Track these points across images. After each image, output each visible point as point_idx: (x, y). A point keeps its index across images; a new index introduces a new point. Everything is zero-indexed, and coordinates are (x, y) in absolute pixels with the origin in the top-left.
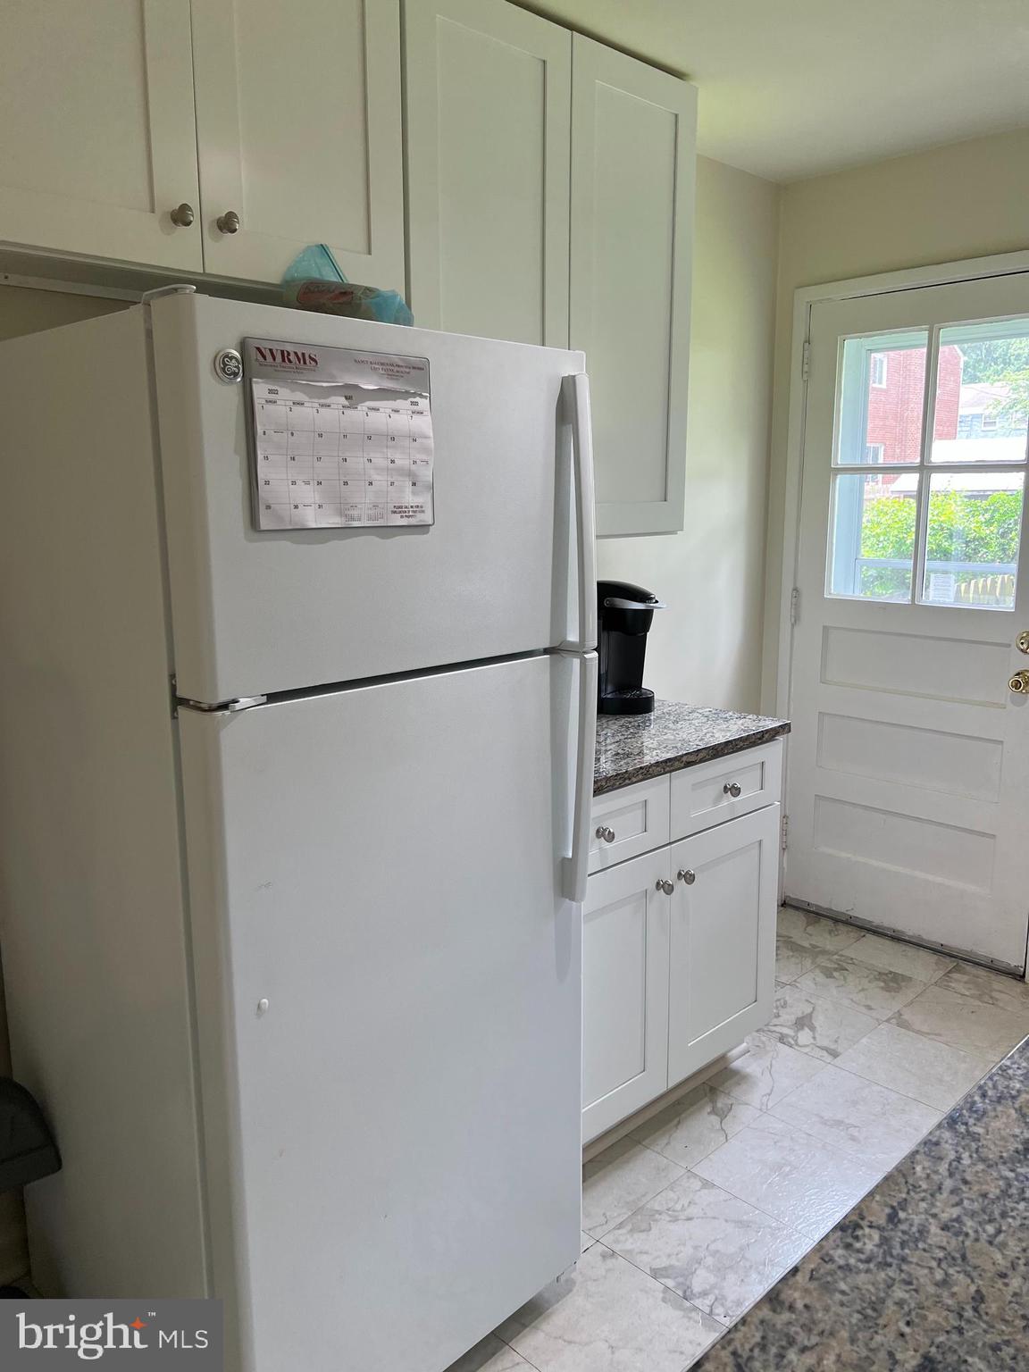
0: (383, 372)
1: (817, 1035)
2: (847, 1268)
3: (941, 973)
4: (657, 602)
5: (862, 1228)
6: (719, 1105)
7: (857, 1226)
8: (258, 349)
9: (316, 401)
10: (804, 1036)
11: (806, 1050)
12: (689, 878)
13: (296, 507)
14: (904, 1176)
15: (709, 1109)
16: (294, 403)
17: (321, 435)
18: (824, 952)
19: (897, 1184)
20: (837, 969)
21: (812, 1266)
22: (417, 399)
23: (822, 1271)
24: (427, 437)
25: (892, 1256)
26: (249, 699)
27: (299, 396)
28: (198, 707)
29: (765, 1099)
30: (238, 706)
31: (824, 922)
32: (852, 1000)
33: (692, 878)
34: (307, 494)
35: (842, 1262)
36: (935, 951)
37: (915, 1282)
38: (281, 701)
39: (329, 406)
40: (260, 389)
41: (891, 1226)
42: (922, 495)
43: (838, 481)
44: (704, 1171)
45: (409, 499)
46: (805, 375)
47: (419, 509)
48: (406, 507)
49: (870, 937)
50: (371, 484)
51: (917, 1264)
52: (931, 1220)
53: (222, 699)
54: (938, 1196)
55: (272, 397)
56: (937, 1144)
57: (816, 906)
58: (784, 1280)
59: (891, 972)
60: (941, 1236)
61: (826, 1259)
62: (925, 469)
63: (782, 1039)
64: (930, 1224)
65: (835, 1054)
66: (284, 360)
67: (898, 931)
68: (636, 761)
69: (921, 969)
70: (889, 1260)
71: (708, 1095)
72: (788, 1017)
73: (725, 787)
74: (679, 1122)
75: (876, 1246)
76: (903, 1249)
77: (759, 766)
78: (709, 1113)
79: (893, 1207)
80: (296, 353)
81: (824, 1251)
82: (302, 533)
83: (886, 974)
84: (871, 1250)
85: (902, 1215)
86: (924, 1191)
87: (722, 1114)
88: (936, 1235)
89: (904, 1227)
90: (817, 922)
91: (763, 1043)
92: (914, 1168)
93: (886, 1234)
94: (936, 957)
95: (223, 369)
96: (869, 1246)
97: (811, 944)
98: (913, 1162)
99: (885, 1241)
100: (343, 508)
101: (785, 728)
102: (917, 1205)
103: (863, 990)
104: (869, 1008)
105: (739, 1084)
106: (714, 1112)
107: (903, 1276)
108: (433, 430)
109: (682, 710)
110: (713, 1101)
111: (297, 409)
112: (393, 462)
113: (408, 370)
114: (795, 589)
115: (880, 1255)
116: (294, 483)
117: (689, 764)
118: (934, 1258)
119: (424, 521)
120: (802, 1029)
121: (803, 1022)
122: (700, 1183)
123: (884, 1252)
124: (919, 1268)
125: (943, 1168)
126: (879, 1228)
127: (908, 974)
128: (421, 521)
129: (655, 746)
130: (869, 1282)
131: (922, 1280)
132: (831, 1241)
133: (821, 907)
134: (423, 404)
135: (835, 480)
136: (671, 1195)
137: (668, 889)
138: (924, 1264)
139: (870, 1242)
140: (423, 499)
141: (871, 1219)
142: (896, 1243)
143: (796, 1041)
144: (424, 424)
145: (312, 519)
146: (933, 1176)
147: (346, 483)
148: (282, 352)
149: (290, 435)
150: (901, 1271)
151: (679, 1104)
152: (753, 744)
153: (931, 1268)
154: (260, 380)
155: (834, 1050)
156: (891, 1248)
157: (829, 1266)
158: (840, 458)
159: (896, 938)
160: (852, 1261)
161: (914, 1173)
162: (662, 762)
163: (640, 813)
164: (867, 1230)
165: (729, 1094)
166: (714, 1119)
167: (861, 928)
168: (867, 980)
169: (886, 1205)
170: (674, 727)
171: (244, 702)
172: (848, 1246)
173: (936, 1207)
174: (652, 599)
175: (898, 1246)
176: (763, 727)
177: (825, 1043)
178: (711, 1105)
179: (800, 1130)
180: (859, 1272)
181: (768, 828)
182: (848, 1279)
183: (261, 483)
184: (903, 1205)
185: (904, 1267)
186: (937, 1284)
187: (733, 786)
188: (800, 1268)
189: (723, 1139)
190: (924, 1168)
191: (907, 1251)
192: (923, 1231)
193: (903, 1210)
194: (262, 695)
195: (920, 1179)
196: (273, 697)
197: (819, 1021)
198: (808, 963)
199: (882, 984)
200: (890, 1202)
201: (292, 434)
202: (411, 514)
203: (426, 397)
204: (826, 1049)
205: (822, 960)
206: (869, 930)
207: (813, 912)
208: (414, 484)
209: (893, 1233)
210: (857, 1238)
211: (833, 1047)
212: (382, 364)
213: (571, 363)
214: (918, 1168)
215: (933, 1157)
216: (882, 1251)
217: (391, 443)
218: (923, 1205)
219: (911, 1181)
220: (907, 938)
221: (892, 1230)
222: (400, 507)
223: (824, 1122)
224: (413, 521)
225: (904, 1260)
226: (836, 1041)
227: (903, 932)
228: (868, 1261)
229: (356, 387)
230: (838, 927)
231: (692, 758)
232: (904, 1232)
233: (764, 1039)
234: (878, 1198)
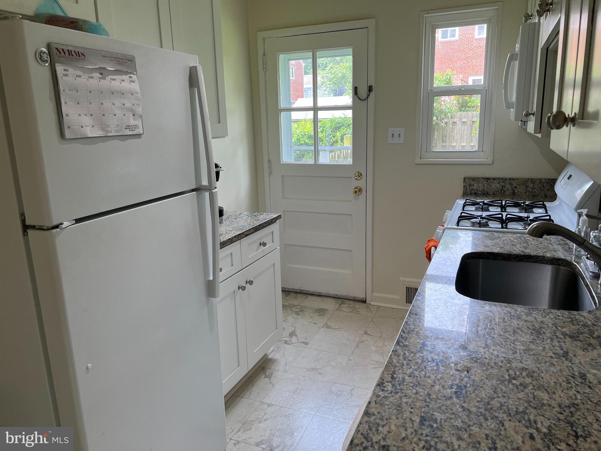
0: (116, 62)
1: (298, 338)
2: (386, 397)
3: (337, 306)
4: (221, 168)
5: (384, 383)
6: (267, 373)
7: (383, 383)
8: (57, 49)
9: (86, 75)
10: (294, 339)
11: (296, 344)
12: (251, 283)
13: (82, 127)
14: (391, 364)
15: (264, 376)
16: (76, 76)
17: (90, 92)
18: (294, 306)
19: (390, 367)
20: (301, 311)
21: (374, 399)
22: (132, 75)
23: (378, 400)
24: (137, 93)
25: (397, 389)
26: (67, 222)
27: (78, 73)
28: (41, 229)
29: (284, 367)
30: (64, 226)
31: (292, 294)
32: (308, 322)
33: (252, 282)
34: (87, 120)
35: (383, 396)
36: (334, 298)
37: (408, 395)
38: (82, 222)
39: (93, 78)
40: (60, 69)
41: (393, 380)
42: (315, 120)
43: (282, 114)
44: (267, 400)
45: (132, 122)
46: (264, 69)
47: (136, 127)
48: (131, 126)
49: (310, 296)
50: (115, 115)
51: (406, 390)
52: (405, 375)
53: (55, 223)
54: (404, 367)
55: (65, 73)
56: (396, 351)
57: (288, 288)
58: (367, 406)
59: (320, 309)
60: (410, 379)
61: (378, 396)
62: (315, 109)
63: (286, 342)
64: (405, 376)
65: (306, 344)
66: (69, 55)
67: (320, 292)
68: (226, 236)
69: (330, 305)
70: (397, 391)
71: (262, 371)
72: (286, 333)
73: (260, 243)
74: (253, 384)
75: (391, 387)
76: (400, 386)
77: (271, 233)
78: (264, 378)
79: (391, 374)
80: (75, 51)
81: (376, 394)
82: (86, 139)
83: (319, 310)
84: (391, 389)
85: (395, 376)
86: (399, 367)
87: (269, 377)
88: (408, 379)
89: (397, 379)
90: (289, 294)
91: (279, 345)
92: (392, 360)
93: (393, 383)
94: (335, 300)
95: (41, 59)
96: (389, 388)
97: (289, 304)
98: (391, 359)
99: (393, 385)
100: (103, 126)
101: (279, 217)
102: (398, 371)
103: (311, 317)
104: (315, 323)
105: (273, 364)
106: (266, 377)
107: (404, 394)
108: (140, 89)
109: (236, 214)
110: (265, 373)
111: (77, 78)
112: (124, 105)
113: (126, 61)
114: (269, 160)
115: (394, 390)
116: (80, 115)
117: (247, 235)
118: (411, 386)
119: (139, 132)
120: (293, 337)
121: (292, 334)
122: (267, 405)
123: (395, 389)
124: (407, 391)
125: (401, 357)
126: (389, 382)
127: (326, 308)
128: (138, 132)
129: (231, 229)
130: (394, 399)
131: (410, 394)
132: (376, 390)
133: (290, 288)
134: (134, 77)
135: (281, 113)
136: (257, 413)
137: (243, 288)
138: (408, 389)
139: (389, 387)
140: (139, 122)
141: (386, 380)
142: (397, 385)
143: (291, 342)
144: (135, 87)
145: (90, 132)
146: (399, 361)
147: (104, 115)
148: (68, 50)
149: (76, 92)
150: (403, 393)
151: (251, 377)
152: (269, 224)
153: (411, 390)
154: (59, 64)
155: (306, 342)
156: (396, 387)
157: (380, 398)
158: (282, 104)
159: (320, 295)
160: (386, 394)
161: (393, 362)
162: (237, 235)
163: (230, 258)
164: (387, 384)
165: (270, 368)
166: (267, 379)
167: (306, 294)
168: (312, 313)
169: (389, 374)
170: (236, 221)
171: (66, 224)
172: (383, 390)
173: (404, 370)
174: (218, 166)
175: (398, 386)
176: (272, 217)
177: (303, 340)
178: (264, 374)
179: (300, 375)
180: (390, 397)
181: (276, 258)
182: (388, 400)
183: (64, 115)
184: (394, 372)
185: (403, 391)
186: (415, 394)
187: (263, 243)
188: (371, 401)
189: (272, 386)
190: (395, 359)
191: (401, 386)
192: (404, 379)
193: (395, 374)
194: (73, 220)
195: (396, 363)
196: (78, 221)
197: (298, 332)
198: (289, 311)
199: (318, 314)
200: (390, 373)
201: (77, 91)
202: (133, 129)
203: (135, 74)
204: (303, 343)
205: (294, 309)
206: (309, 294)
207: (287, 291)
208: (134, 115)
209: (394, 382)
210: (384, 387)
211: (305, 341)
212: (115, 58)
213: (194, 61)
214: (394, 360)
215: (397, 355)
216: (394, 389)
217: (122, 96)
218: (400, 371)
219: (393, 364)
220: (323, 295)
221: (394, 381)
222: (129, 126)
223: (308, 370)
224: (135, 133)
225: (402, 389)
226: (306, 339)
227: (322, 293)
228: (391, 393)
229: (105, 69)
230: (297, 295)
231: (248, 233)
232: (398, 381)
233: (279, 344)
234: (385, 372)
